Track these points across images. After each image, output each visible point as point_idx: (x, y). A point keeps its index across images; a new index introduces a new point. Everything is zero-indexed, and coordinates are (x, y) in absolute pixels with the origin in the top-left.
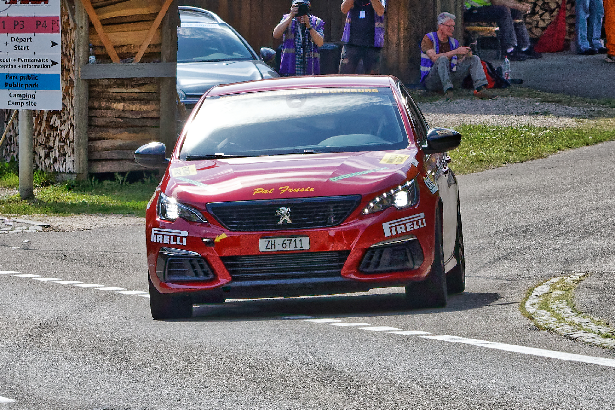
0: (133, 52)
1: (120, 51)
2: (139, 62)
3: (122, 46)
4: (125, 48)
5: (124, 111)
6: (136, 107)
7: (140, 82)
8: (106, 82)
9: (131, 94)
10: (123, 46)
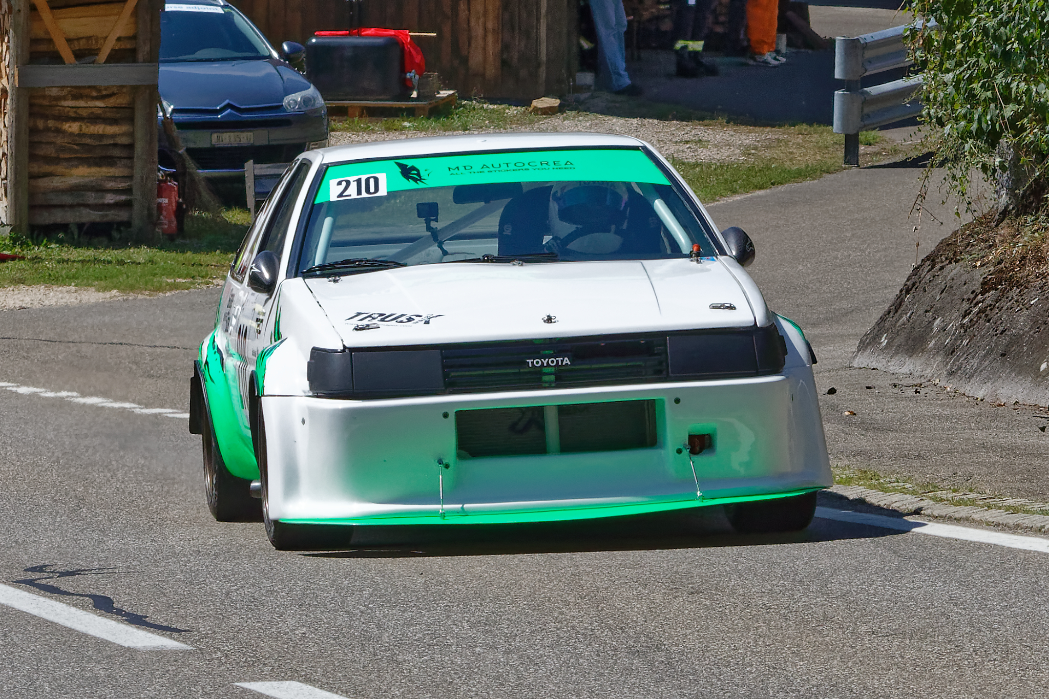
0: (96, 47)
1: (76, 46)
2: (105, 63)
3: (79, 39)
4: (82, 42)
5: (81, 135)
6: (99, 129)
7: (104, 93)
8: (54, 92)
9: (93, 110)
10: (82, 38)
